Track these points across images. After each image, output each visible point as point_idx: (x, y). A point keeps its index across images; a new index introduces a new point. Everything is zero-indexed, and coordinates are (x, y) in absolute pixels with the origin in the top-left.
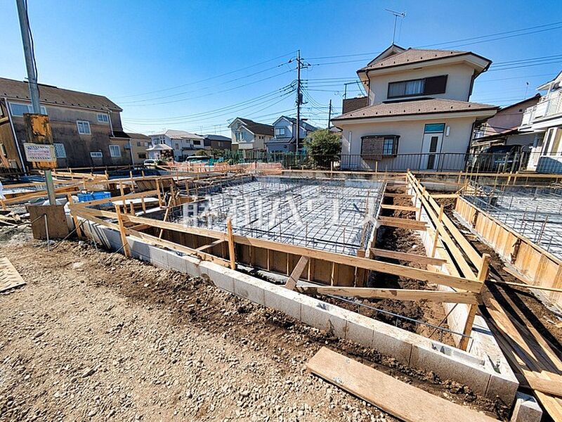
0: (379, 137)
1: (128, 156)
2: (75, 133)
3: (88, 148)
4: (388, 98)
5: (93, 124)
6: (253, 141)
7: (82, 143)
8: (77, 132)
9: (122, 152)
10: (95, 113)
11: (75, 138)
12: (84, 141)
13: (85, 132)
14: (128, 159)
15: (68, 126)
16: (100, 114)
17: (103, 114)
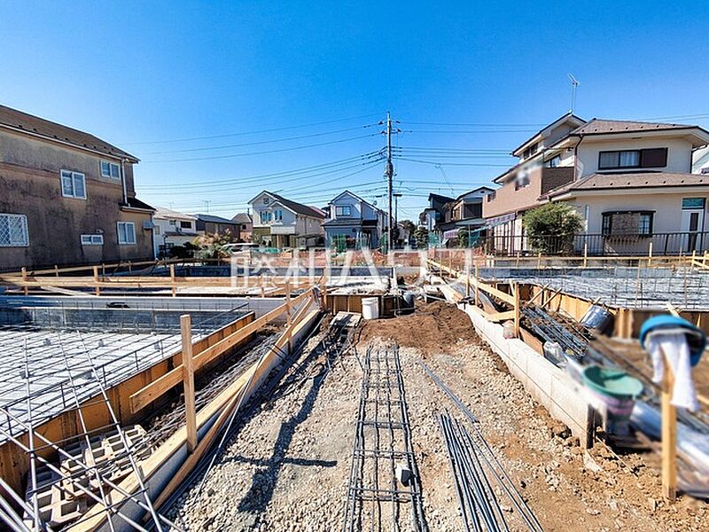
0: (633, 212)
1: (147, 243)
2: (52, 194)
3: (77, 226)
4: (600, 169)
5: (91, 180)
6: (295, 223)
7: (66, 215)
8: (59, 192)
9: (138, 236)
10: (97, 158)
11: (53, 204)
12: (72, 213)
13: (74, 196)
14: (147, 248)
15: (40, 179)
16: (106, 161)
17: (112, 163)
